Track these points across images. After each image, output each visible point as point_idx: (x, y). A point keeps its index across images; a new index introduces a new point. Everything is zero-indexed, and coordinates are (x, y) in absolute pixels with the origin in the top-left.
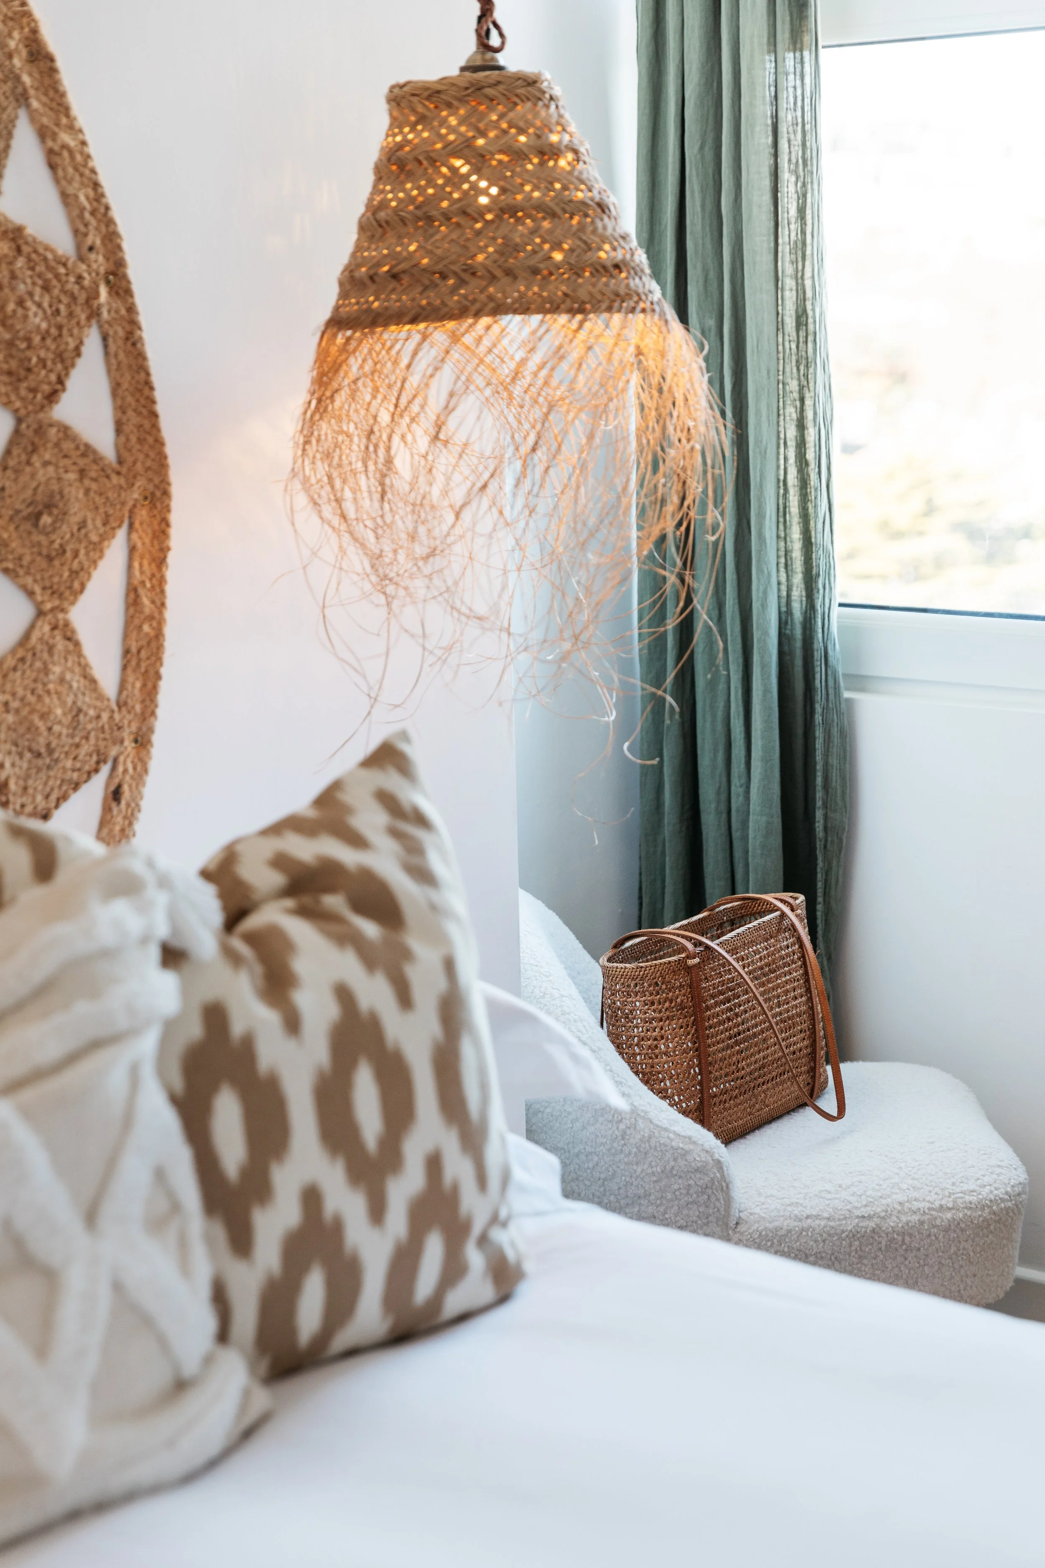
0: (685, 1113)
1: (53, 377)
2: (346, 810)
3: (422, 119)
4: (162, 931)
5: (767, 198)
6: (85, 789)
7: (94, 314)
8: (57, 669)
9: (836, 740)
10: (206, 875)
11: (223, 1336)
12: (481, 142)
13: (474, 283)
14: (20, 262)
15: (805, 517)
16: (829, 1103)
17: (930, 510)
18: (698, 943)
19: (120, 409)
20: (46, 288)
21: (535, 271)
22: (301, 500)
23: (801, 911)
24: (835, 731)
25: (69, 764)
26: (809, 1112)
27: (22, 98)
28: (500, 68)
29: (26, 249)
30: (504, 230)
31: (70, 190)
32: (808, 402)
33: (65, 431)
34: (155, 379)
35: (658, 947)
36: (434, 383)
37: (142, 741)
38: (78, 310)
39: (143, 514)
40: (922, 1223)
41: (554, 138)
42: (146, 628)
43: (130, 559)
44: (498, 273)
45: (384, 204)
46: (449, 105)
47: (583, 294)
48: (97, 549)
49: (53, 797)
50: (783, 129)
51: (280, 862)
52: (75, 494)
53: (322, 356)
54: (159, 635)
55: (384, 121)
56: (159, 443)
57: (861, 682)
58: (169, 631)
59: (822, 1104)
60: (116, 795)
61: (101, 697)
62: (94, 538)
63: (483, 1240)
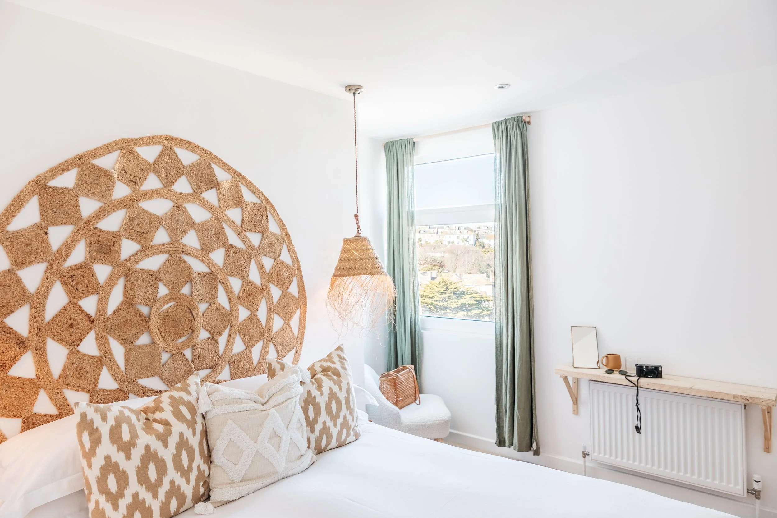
0: (393, 404)
1: (288, 285)
2: (332, 358)
3: (348, 244)
4: (301, 379)
5: (408, 250)
6: (291, 351)
7: (295, 274)
8: (287, 332)
9: (420, 339)
10: (309, 369)
11: (309, 447)
12: (357, 248)
13: (356, 270)
14: (283, 267)
15: (414, 302)
16: (417, 402)
17: (447, 289)
18: (395, 374)
19: (299, 289)
20: (287, 271)
21: (366, 268)
22: (328, 304)
23: (413, 369)
24: (420, 337)
25: (289, 347)
26: (414, 403)
27: (285, 241)
28: (360, 236)
29: (284, 265)
30: (360, 262)
31: (292, 255)
32: (415, 283)
33: (290, 293)
34: (305, 284)
35: (389, 375)
36: (349, 286)
37: (301, 343)
38: (292, 274)
39: (302, 306)
40: (433, 423)
41: (369, 247)
42: (302, 325)
43: (300, 313)
44: (359, 269)
45: (341, 258)
46: (352, 242)
47: (373, 272)
48: (295, 312)
49: (286, 353)
50: (410, 239)
51: (321, 366)
52: (291, 304)
53: (332, 280)
54: (304, 326)
55: (342, 244)
56: (305, 295)
57: (424, 329)
58: (306, 325)
59: (416, 402)
60: (297, 352)
61: (295, 336)
62: (294, 310)
63: (353, 429)
